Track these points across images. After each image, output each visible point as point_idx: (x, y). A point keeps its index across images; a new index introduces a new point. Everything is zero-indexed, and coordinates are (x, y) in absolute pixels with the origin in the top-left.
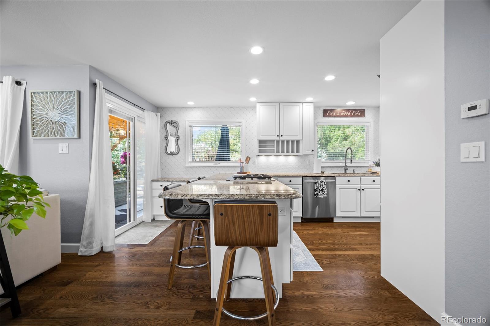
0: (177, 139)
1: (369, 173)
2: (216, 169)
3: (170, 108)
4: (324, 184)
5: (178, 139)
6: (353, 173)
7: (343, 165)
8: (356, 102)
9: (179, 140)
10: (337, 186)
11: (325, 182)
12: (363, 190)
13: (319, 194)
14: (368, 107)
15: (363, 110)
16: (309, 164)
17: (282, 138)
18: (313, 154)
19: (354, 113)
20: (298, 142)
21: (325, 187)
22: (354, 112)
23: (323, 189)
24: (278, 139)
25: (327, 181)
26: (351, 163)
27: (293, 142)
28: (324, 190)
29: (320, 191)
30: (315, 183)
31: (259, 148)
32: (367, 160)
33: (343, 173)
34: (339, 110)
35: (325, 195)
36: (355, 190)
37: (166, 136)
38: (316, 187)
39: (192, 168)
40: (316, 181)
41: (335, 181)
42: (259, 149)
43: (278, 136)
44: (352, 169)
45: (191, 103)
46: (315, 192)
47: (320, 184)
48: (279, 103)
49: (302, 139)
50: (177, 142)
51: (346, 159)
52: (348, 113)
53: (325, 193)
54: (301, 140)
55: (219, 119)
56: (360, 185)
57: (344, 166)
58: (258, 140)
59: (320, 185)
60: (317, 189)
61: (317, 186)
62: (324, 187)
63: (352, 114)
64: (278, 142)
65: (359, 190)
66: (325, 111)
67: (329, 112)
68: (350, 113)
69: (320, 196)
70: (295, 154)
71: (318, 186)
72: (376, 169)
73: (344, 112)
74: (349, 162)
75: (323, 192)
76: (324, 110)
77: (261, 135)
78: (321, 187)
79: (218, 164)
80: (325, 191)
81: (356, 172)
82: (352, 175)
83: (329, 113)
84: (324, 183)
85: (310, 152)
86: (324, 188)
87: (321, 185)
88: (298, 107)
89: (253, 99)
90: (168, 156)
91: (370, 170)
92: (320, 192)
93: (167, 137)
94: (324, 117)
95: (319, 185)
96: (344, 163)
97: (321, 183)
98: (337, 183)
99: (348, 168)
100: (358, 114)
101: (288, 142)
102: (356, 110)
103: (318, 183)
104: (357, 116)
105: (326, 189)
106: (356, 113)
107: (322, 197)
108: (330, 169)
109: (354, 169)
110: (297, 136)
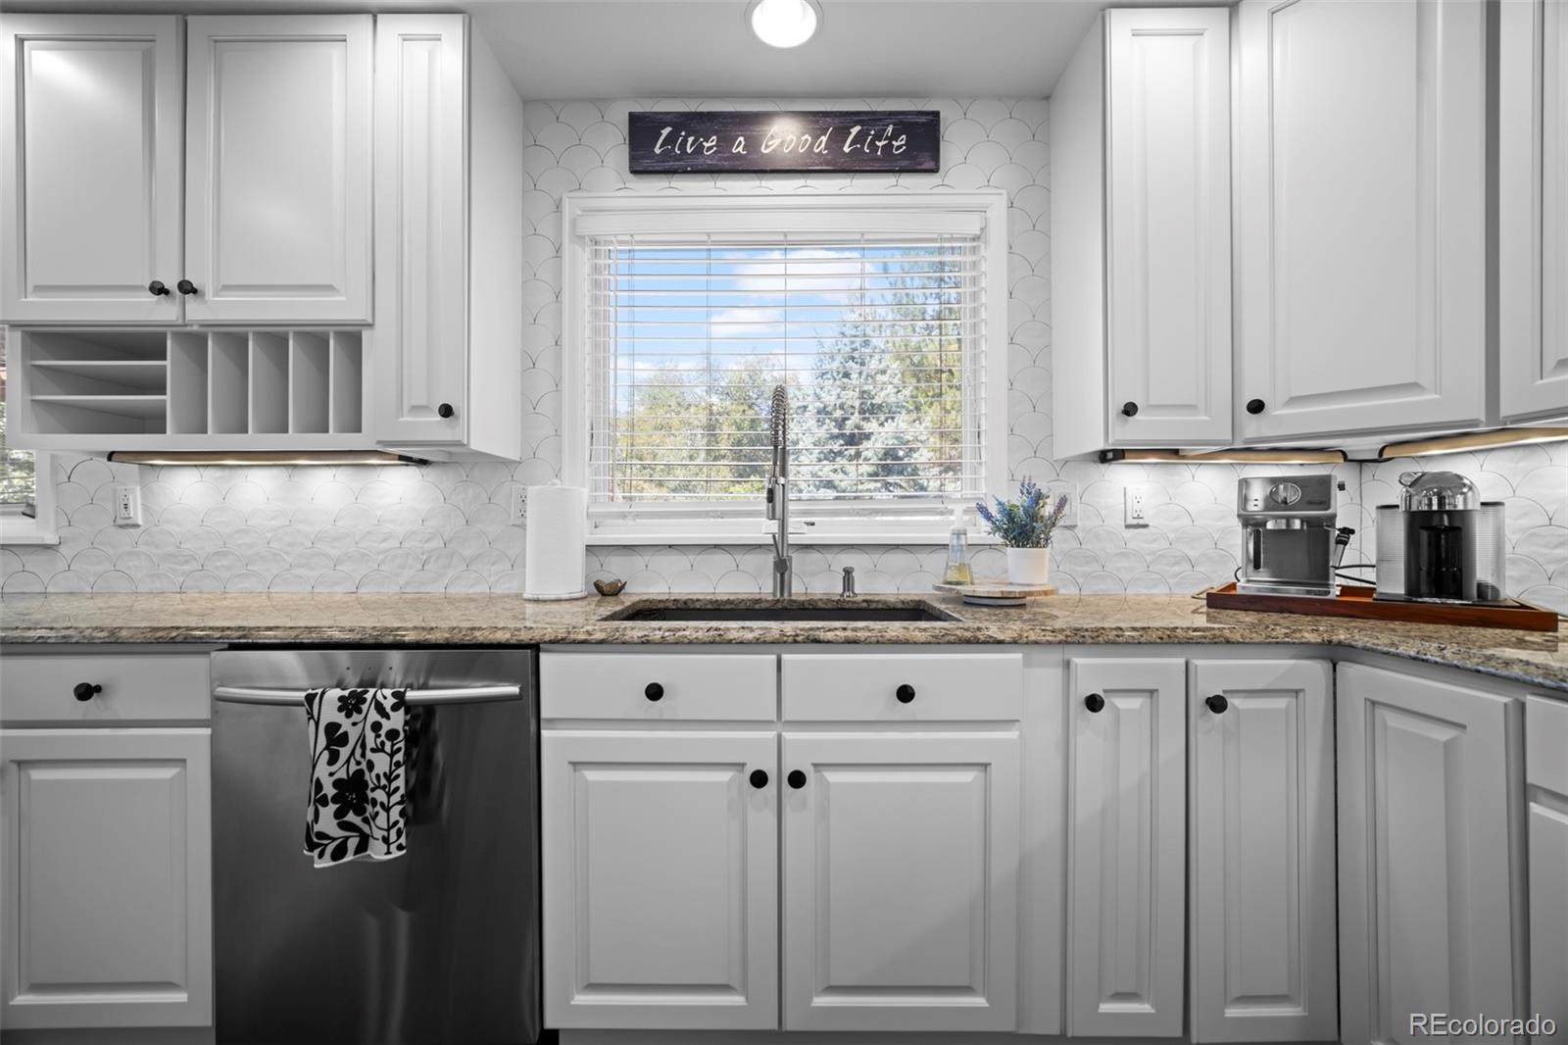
4: (376, 727)
10: (547, 735)
11: (389, 703)
14: (964, 94)
15: (923, 120)
17: (198, 313)
19: (860, 138)
22: (855, 130)
23: (360, 776)
24: (166, 313)
25: (408, 696)
28: (369, 795)
29: (324, 801)
42: (35, 406)
43: (161, 290)
47: (332, 728)
49: (367, 316)
52: (816, 137)
54: (367, 325)
56: (771, 735)
58: (12, 328)
59: (335, 735)
62: (368, 754)
63: (846, 149)
65: (760, 779)
66: (642, 130)
67: (666, 131)
68: (824, 139)
70: (333, 438)
75: (355, 812)
76: (634, 118)
80: (374, 802)
83: (671, 140)
84: (374, 716)
85: (435, 425)
86: (370, 766)
88: (338, 47)
92: (317, 818)
94: (634, 172)
95: (322, 741)
100: (889, 146)
102: (869, 119)
103: (316, 717)
104: (878, 159)
105: (383, 782)
106: (872, 142)
107: (332, 863)
108: (681, 561)
109: (850, 560)
110: (329, 289)
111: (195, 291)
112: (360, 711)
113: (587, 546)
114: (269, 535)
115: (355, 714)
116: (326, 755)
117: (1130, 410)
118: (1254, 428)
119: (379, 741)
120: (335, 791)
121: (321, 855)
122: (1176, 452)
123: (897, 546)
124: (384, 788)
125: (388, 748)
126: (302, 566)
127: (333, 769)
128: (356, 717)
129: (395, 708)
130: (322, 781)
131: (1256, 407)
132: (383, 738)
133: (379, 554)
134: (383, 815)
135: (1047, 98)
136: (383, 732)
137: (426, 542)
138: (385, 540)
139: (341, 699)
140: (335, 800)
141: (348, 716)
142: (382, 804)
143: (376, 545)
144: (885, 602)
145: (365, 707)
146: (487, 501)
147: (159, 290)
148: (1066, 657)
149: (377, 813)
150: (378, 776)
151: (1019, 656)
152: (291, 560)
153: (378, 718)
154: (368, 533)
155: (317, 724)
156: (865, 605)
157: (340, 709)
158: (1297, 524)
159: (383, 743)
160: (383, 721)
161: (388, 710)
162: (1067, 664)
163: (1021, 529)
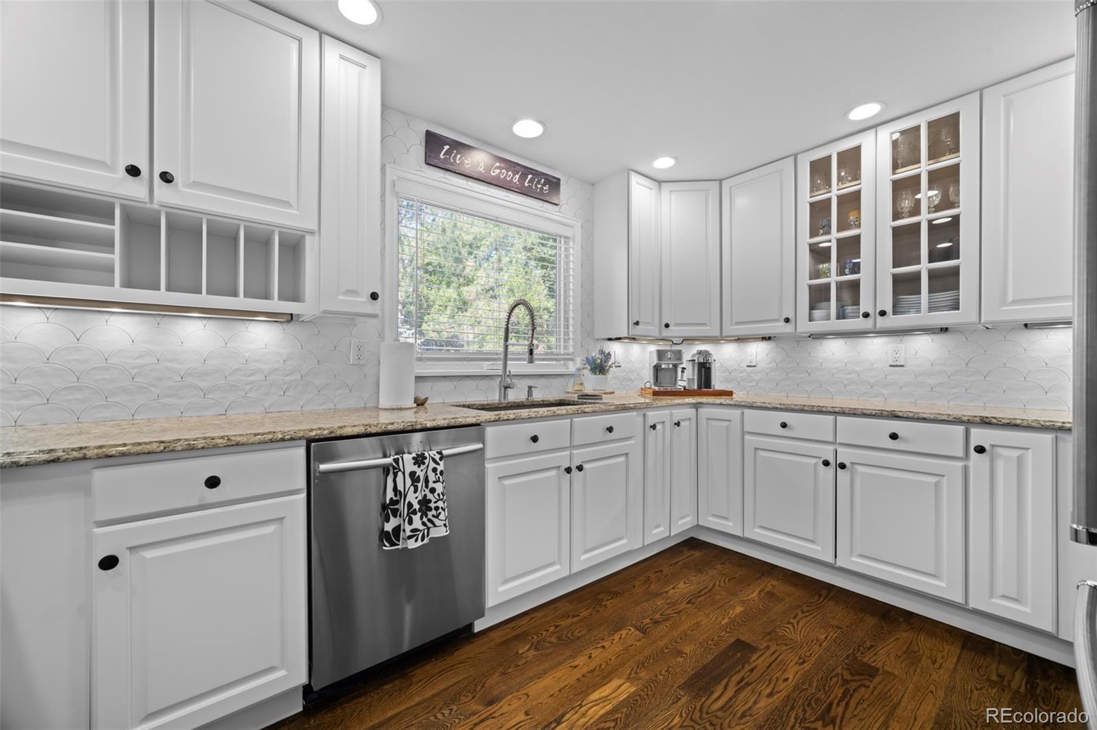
1: (578, 399)
4: (435, 470)
6: (529, 401)
7: (497, 368)
10: (488, 465)
11: (437, 457)
12: (580, 468)
13: (408, 528)
14: (568, 175)
15: (555, 180)
16: (362, 366)
18: (374, 316)
19: (531, 181)
21: (439, 488)
22: (530, 177)
23: (430, 496)
25: (445, 452)
26: (531, 361)
28: (432, 505)
29: (415, 513)
30: (386, 470)
32: (562, 351)
33: (496, 398)
35: (440, 532)
36: (553, 473)
38: (390, 494)
40: (389, 460)
41: (480, 446)
44: (526, 385)
46: (388, 520)
47: (412, 474)
49: (314, 227)
51: (506, 348)
52: (514, 175)
53: (435, 520)
54: (312, 233)
56: (568, 452)
57: (500, 372)
59: (414, 478)
60: (397, 502)
61: (395, 489)
62: (431, 485)
63: (526, 185)
64: (137, 217)
65: (568, 470)
66: (433, 142)
67: (447, 147)
68: (517, 176)
69: (412, 544)
70: (276, 305)
71: (400, 487)
72: (591, 382)
73: (501, 169)
74: (524, 360)
75: (430, 514)
76: (429, 134)
78: (415, 491)
80: (437, 508)
81: (535, 396)
83: (448, 153)
84: (432, 465)
85: (362, 303)
86: (433, 491)
87: (418, 480)
91: (578, 388)
92: (410, 522)
94: (428, 164)
95: (409, 482)
96: (502, 365)
97: (415, 468)
98: (489, 454)
99: (515, 381)
100: (542, 189)
102: (537, 174)
103: (402, 469)
104: (537, 193)
105: (441, 497)
106: (536, 184)
107: (422, 543)
108: (448, 385)
109: (530, 382)
110: (287, 204)
111: (166, 178)
112: (424, 464)
113: (416, 377)
114: (134, 372)
115: (422, 465)
116: (412, 488)
117: (637, 323)
118: (666, 333)
119: (437, 477)
120: (419, 506)
121: (416, 541)
122: (634, 339)
123: (543, 375)
124: (442, 500)
125: (441, 480)
126: (171, 396)
127: (417, 495)
128: (423, 467)
129: (441, 459)
130: (412, 502)
131: (667, 326)
132: (439, 475)
133: (246, 385)
134: (443, 512)
135: (593, 185)
136: (438, 472)
137: (287, 375)
138: (251, 375)
139: (414, 458)
140: (420, 510)
141: (419, 467)
142: (442, 508)
143: (245, 378)
144: (549, 401)
145: (426, 461)
146: (333, 348)
147: (133, 171)
148: (644, 412)
149: (440, 513)
150: (439, 495)
151: (635, 413)
152: (158, 392)
153: (435, 465)
154: (238, 369)
155: (404, 473)
156: (542, 403)
157: (415, 464)
158: (671, 366)
159: (439, 477)
160: (437, 466)
161: (438, 461)
162: (644, 415)
163: (600, 368)
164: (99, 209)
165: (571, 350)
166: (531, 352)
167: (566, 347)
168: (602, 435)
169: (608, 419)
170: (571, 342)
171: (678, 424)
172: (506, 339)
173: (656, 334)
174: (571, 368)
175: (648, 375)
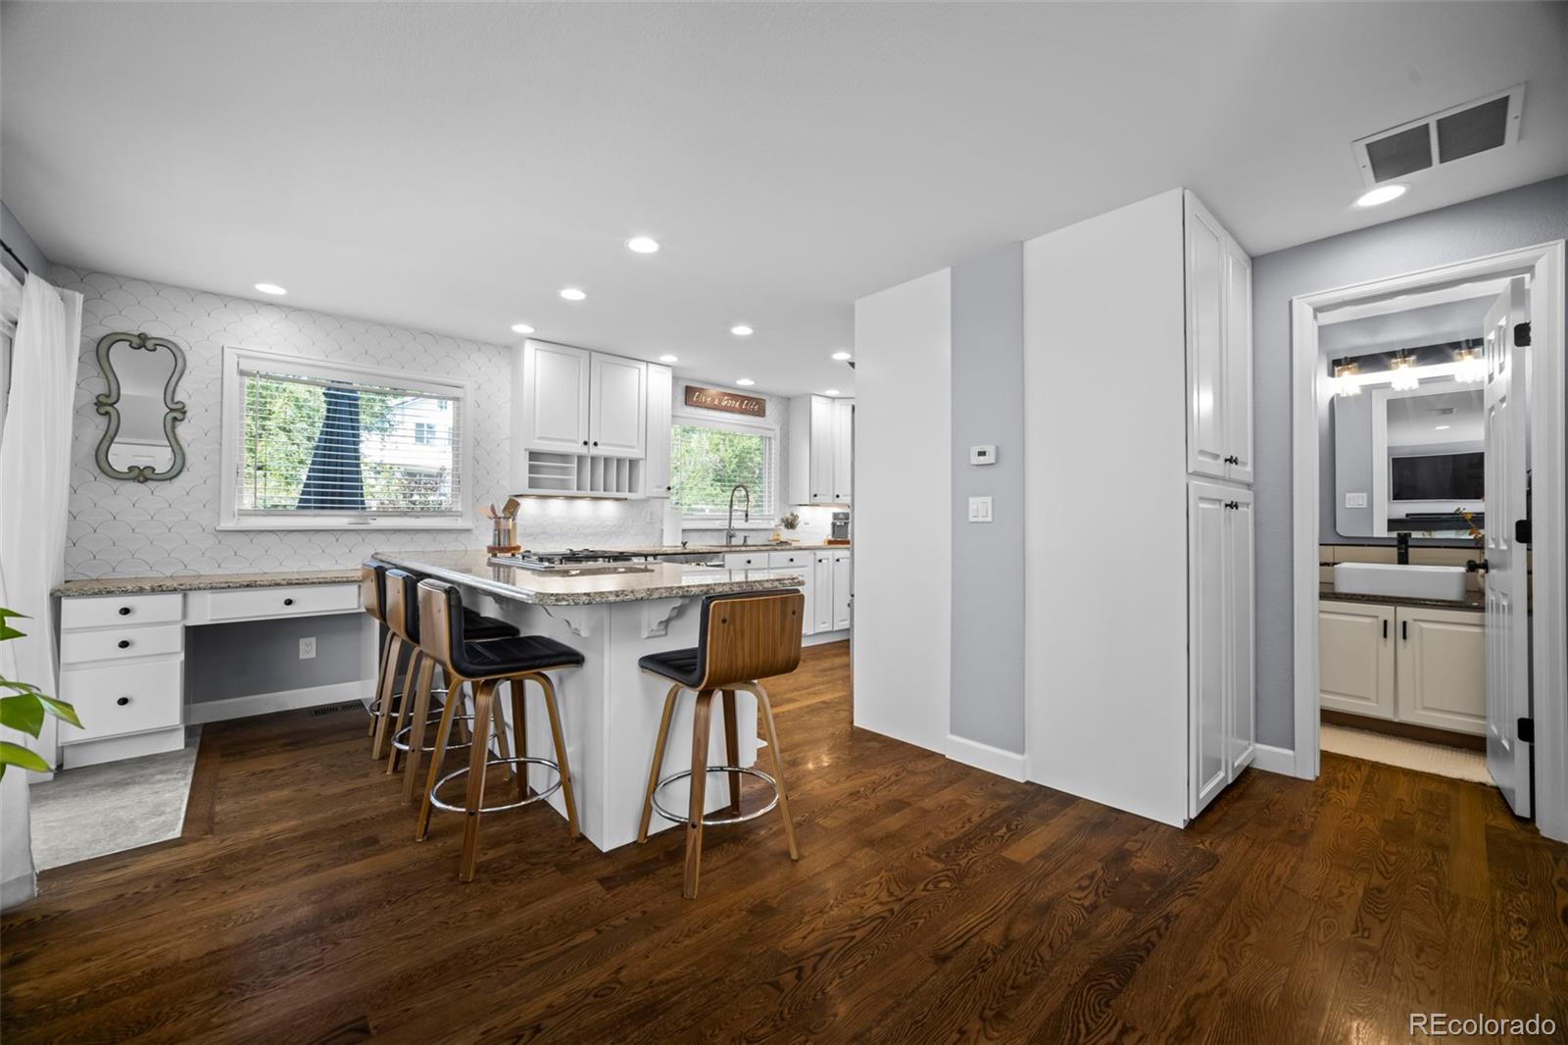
0: (174, 414)
1: (774, 543)
2: (363, 540)
3: (136, 279)
5: (179, 415)
6: (745, 545)
7: (725, 525)
8: (756, 382)
9: (182, 420)
14: (771, 395)
15: (763, 402)
16: (651, 523)
17: (594, 451)
19: (747, 404)
20: (633, 463)
22: (747, 402)
24: (583, 450)
26: (747, 521)
27: (619, 461)
31: (530, 473)
33: (725, 544)
34: (713, 391)
37: (108, 396)
39: (251, 535)
42: (530, 478)
43: (586, 443)
44: (744, 534)
45: (270, 289)
48: (591, 351)
49: (643, 456)
50: (173, 428)
51: (731, 512)
54: (642, 459)
55: (378, 364)
56: (767, 572)
57: (727, 527)
58: (526, 450)
63: (743, 407)
64: (580, 458)
66: (689, 391)
67: (696, 393)
68: (738, 403)
72: (785, 535)
73: (727, 400)
74: (742, 520)
76: (687, 387)
77: (537, 436)
79: (371, 521)
81: (749, 542)
82: (744, 549)
83: (696, 396)
85: (662, 491)
88: (637, 371)
89: (522, 329)
90: (116, 484)
91: (776, 537)
93: (110, 401)
94: (686, 404)
96: (728, 521)
99: (737, 533)
100: (753, 408)
101: (606, 460)
102: (751, 399)
104: (751, 412)
106: (750, 406)
109: (746, 534)
110: (633, 447)
111: (596, 444)
117: (815, 496)
118: (838, 501)
122: (815, 505)
123: (754, 529)
135: (788, 402)
151: (812, 552)
158: (843, 524)
162: (815, 553)
163: (790, 524)
164: (564, 457)
165: (772, 512)
166: (747, 515)
167: (769, 511)
168: (786, 563)
169: (791, 554)
170: (773, 507)
171: (838, 560)
172: (731, 506)
173: (830, 501)
174: (772, 524)
175: (829, 530)
